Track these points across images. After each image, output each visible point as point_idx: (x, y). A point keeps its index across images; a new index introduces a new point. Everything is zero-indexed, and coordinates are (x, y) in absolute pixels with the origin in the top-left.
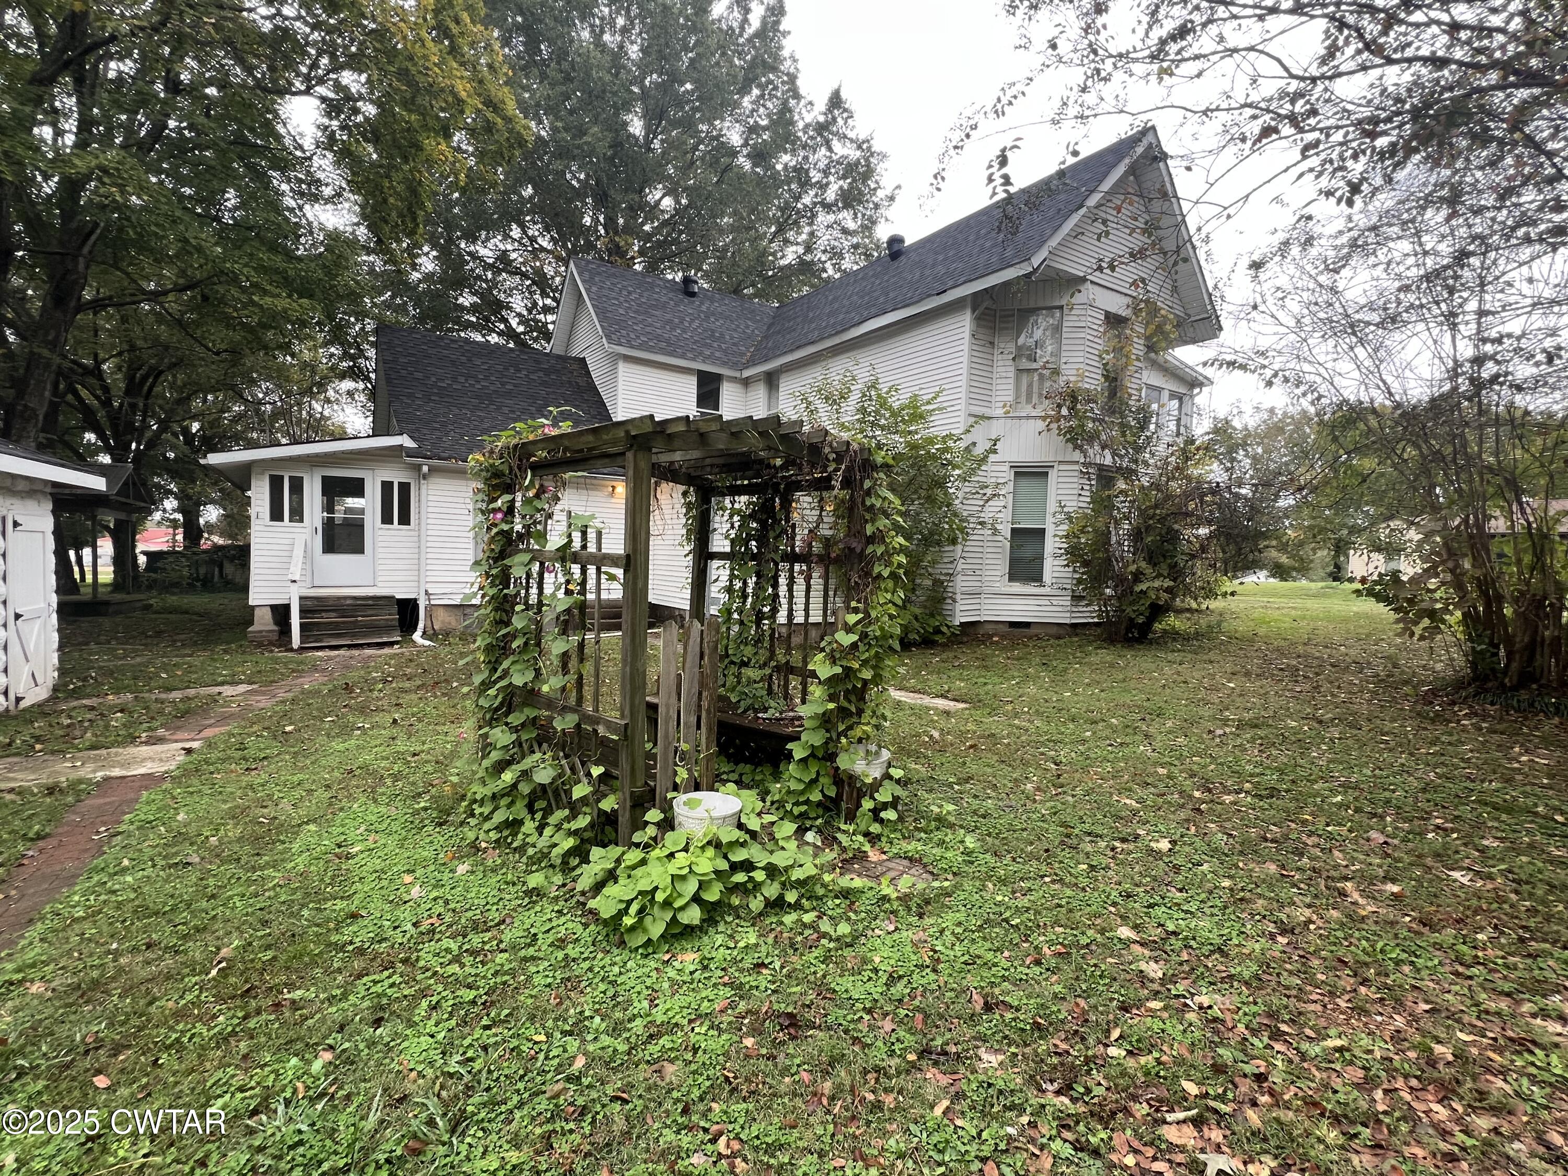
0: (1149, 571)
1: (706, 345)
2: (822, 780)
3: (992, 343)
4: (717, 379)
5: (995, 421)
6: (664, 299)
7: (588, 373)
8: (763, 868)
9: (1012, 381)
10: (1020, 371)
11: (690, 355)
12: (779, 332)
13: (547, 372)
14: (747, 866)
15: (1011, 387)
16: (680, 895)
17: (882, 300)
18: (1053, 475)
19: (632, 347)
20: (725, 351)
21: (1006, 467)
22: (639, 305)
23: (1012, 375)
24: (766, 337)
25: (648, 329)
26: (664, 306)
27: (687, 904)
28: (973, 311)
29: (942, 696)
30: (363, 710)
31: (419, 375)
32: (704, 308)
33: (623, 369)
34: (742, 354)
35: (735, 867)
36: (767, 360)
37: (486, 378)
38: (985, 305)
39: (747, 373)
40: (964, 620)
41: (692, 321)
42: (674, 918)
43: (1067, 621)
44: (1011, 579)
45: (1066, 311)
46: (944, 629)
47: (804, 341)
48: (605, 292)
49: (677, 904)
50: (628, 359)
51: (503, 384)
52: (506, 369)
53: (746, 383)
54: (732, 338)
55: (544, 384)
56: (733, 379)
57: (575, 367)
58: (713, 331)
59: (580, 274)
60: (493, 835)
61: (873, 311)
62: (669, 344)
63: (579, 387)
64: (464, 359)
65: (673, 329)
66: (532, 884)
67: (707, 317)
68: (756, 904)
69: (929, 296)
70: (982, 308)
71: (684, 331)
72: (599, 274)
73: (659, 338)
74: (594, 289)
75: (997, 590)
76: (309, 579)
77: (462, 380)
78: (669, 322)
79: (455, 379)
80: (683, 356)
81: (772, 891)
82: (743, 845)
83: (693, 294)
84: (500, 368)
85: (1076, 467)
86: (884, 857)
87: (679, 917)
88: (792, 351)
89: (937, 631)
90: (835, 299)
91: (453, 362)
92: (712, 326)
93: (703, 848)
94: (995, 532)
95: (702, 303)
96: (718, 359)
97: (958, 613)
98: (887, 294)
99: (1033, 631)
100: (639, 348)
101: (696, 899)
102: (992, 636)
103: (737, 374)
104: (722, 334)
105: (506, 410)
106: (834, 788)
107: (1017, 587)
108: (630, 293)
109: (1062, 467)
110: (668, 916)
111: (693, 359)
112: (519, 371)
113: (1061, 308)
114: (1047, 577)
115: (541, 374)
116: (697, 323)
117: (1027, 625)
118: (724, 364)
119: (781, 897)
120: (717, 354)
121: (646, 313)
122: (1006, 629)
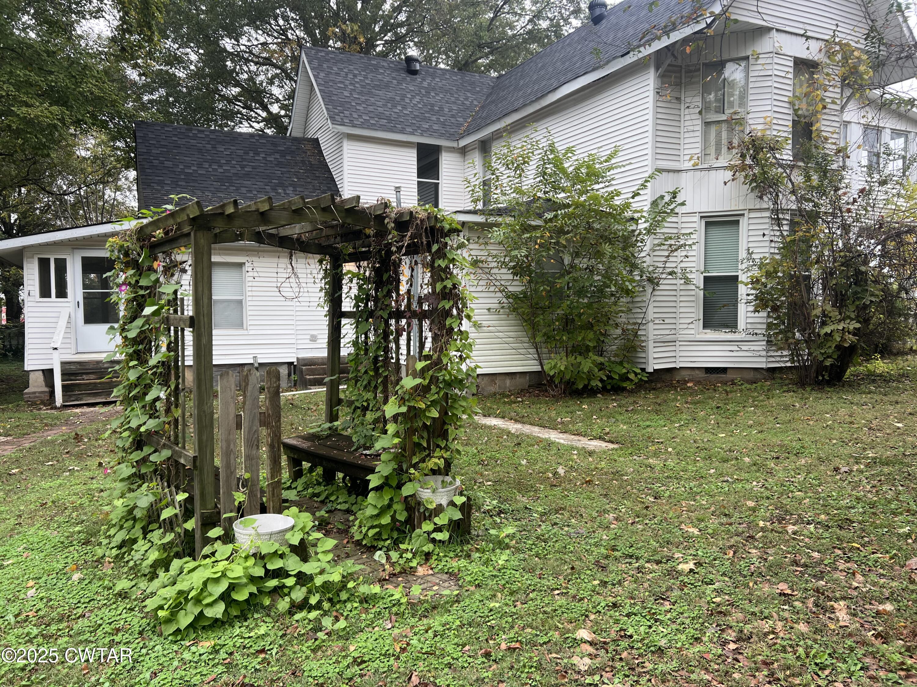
0: (835, 314)
1: (425, 119)
2: (396, 507)
3: (678, 99)
4: (435, 150)
5: (684, 174)
6: (387, 79)
7: (321, 152)
8: (295, 576)
9: (699, 134)
10: (707, 124)
11: (409, 129)
12: (493, 102)
13: (283, 154)
14: (281, 573)
15: (699, 139)
16: (210, 595)
17: (578, 65)
18: (744, 223)
19: (354, 126)
20: (443, 124)
21: (696, 218)
22: (363, 87)
23: (699, 128)
24: (483, 107)
25: (371, 108)
26: (387, 86)
27: (215, 602)
28: (657, 69)
29: (600, 438)
30: (80, 456)
31: (168, 164)
32: (425, 84)
33: (348, 147)
34: (460, 125)
35: (270, 574)
36: (479, 129)
37: (228, 162)
38: (668, 62)
39: (463, 143)
40: (657, 367)
41: (413, 97)
42: (201, 613)
43: (764, 366)
44: (706, 326)
45: (752, 61)
46: (632, 376)
47: (510, 109)
48: (332, 77)
49: (205, 602)
50: (352, 137)
51: (243, 167)
52: (246, 153)
53: (463, 151)
54: (451, 110)
55: (279, 164)
56: (451, 150)
57: (309, 147)
58: (433, 105)
59: (309, 63)
60: (115, 552)
61: (569, 75)
62: (389, 120)
63: (311, 165)
64: (209, 147)
65: (395, 106)
66: (118, 588)
67: (428, 93)
68: (283, 605)
69: (615, 58)
70: (665, 66)
71: (405, 107)
72: (328, 61)
73: (380, 116)
74: (322, 75)
75: (691, 338)
76: (73, 346)
77: (206, 165)
78: (392, 99)
79: (200, 166)
80: (402, 132)
81: (298, 594)
82: (282, 556)
83: (414, 72)
84: (241, 152)
85: (767, 214)
86: (431, 572)
87: (205, 612)
88: (499, 119)
89: (625, 378)
90: (543, 67)
91: (200, 150)
92: (432, 101)
93: (246, 558)
94: (688, 281)
95: (424, 80)
96: (435, 131)
97: (651, 361)
98: (583, 59)
99: (729, 376)
100: (361, 126)
101: (225, 597)
102: (686, 382)
103: (455, 145)
104: (441, 109)
105: (244, 190)
106: (405, 514)
107: (711, 335)
108: (355, 76)
109: (752, 215)
110: (197, 611)
111: (412, 134)
112: (258, 154)
113: (747, 58)
114: (741, 324)
115: (277, 156)
116: (418, 99)
117: (724, 370)
118: (441, 136)
119: (306, 600)
120: (436, 127)
121: (370, 93)
122: (702, 375)
